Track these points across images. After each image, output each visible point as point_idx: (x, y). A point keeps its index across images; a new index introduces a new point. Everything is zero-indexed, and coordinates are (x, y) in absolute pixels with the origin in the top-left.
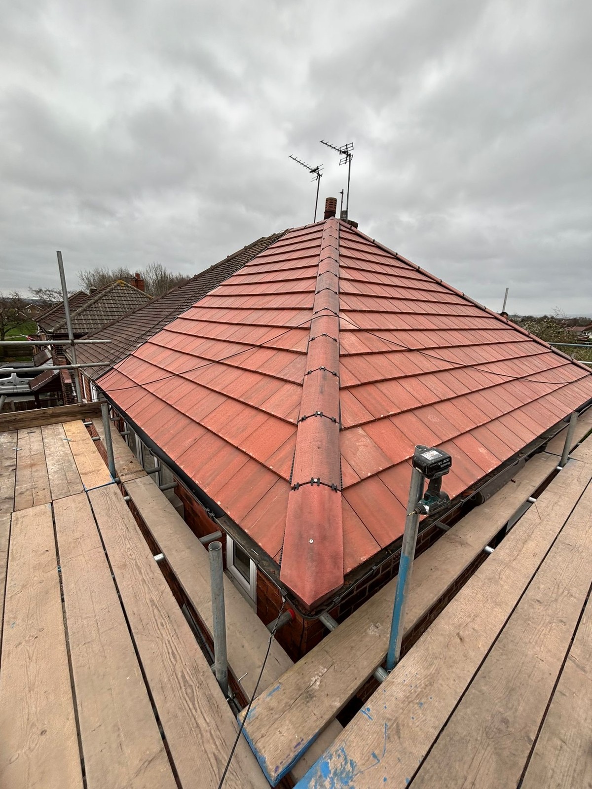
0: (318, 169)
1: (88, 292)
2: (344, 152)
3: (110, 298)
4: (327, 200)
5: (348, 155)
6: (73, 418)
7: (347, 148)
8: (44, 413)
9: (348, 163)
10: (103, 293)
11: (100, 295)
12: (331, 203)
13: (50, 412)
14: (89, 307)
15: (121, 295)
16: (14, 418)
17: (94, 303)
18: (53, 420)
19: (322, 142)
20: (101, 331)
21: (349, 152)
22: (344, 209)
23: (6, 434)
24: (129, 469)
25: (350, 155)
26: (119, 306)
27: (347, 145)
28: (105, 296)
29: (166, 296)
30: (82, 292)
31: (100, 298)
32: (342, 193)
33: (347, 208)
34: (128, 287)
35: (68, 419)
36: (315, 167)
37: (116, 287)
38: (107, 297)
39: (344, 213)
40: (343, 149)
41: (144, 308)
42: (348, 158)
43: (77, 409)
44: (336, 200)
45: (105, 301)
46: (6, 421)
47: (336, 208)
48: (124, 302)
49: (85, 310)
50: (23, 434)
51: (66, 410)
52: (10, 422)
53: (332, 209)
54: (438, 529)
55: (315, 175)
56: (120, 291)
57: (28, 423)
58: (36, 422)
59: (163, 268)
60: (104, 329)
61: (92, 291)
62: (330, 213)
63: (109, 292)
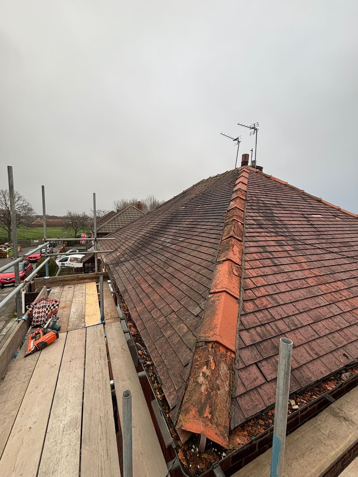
0: (238, 138)
1: (116, 211)
2: (253, 128)
3: (125, 214)
4: (243, 155)
5: (255, 129)
6: (91, 281)
7: (254, 126)
8: (78, 277)
9: (255, 134)
10: (122, 212)
11: (120, 213)
12: (245, 157)
13: (80, 277)
14: (114, 219)
15: (130, 213)
16: (63, 279)
17: (117, 217)
18: (82, 281)
19: (238, 124)
20: (115, 232)
21: (256, 128)
22: (253, 159)
23: (58, 287)
24: (111, 316)
25: (256, 129)
26: (129, 218)
27: (254, 124)
28: (122, 213)
29: (149, 213)
30: (113, 211)
31: (120, 215)
32: (252, 151)
33: (255, 159)
34: (134, 208)
35: (89, 281)
36: (236, 138)
37: (128, 208)
38: (123, 214)
39: (254, 162)
40: (252, 126)
41: (138, 220)
42: (256, 131)
43: (94, 276)
44: (248, 155)
45: (122, 216)
46: (59, 280)
47: (248, 159)
48: (131, 216)
49: (112, 221)
50: (66, 288)
51: (88, 276)
52: (61, 281)
53: (246, 160)
54: (324, 399)
55: (237, 142)
56: (130, 211)
57: (70, 282)
58: (73, 282)
59: (155, 198)
60: (117, 231)
61: (118, 210)
62: (245, 163)
63: (125, 211)
